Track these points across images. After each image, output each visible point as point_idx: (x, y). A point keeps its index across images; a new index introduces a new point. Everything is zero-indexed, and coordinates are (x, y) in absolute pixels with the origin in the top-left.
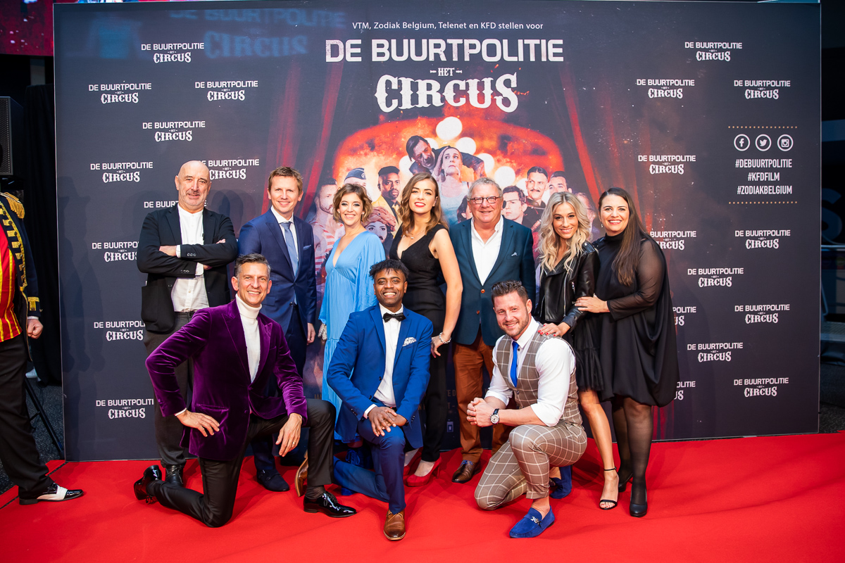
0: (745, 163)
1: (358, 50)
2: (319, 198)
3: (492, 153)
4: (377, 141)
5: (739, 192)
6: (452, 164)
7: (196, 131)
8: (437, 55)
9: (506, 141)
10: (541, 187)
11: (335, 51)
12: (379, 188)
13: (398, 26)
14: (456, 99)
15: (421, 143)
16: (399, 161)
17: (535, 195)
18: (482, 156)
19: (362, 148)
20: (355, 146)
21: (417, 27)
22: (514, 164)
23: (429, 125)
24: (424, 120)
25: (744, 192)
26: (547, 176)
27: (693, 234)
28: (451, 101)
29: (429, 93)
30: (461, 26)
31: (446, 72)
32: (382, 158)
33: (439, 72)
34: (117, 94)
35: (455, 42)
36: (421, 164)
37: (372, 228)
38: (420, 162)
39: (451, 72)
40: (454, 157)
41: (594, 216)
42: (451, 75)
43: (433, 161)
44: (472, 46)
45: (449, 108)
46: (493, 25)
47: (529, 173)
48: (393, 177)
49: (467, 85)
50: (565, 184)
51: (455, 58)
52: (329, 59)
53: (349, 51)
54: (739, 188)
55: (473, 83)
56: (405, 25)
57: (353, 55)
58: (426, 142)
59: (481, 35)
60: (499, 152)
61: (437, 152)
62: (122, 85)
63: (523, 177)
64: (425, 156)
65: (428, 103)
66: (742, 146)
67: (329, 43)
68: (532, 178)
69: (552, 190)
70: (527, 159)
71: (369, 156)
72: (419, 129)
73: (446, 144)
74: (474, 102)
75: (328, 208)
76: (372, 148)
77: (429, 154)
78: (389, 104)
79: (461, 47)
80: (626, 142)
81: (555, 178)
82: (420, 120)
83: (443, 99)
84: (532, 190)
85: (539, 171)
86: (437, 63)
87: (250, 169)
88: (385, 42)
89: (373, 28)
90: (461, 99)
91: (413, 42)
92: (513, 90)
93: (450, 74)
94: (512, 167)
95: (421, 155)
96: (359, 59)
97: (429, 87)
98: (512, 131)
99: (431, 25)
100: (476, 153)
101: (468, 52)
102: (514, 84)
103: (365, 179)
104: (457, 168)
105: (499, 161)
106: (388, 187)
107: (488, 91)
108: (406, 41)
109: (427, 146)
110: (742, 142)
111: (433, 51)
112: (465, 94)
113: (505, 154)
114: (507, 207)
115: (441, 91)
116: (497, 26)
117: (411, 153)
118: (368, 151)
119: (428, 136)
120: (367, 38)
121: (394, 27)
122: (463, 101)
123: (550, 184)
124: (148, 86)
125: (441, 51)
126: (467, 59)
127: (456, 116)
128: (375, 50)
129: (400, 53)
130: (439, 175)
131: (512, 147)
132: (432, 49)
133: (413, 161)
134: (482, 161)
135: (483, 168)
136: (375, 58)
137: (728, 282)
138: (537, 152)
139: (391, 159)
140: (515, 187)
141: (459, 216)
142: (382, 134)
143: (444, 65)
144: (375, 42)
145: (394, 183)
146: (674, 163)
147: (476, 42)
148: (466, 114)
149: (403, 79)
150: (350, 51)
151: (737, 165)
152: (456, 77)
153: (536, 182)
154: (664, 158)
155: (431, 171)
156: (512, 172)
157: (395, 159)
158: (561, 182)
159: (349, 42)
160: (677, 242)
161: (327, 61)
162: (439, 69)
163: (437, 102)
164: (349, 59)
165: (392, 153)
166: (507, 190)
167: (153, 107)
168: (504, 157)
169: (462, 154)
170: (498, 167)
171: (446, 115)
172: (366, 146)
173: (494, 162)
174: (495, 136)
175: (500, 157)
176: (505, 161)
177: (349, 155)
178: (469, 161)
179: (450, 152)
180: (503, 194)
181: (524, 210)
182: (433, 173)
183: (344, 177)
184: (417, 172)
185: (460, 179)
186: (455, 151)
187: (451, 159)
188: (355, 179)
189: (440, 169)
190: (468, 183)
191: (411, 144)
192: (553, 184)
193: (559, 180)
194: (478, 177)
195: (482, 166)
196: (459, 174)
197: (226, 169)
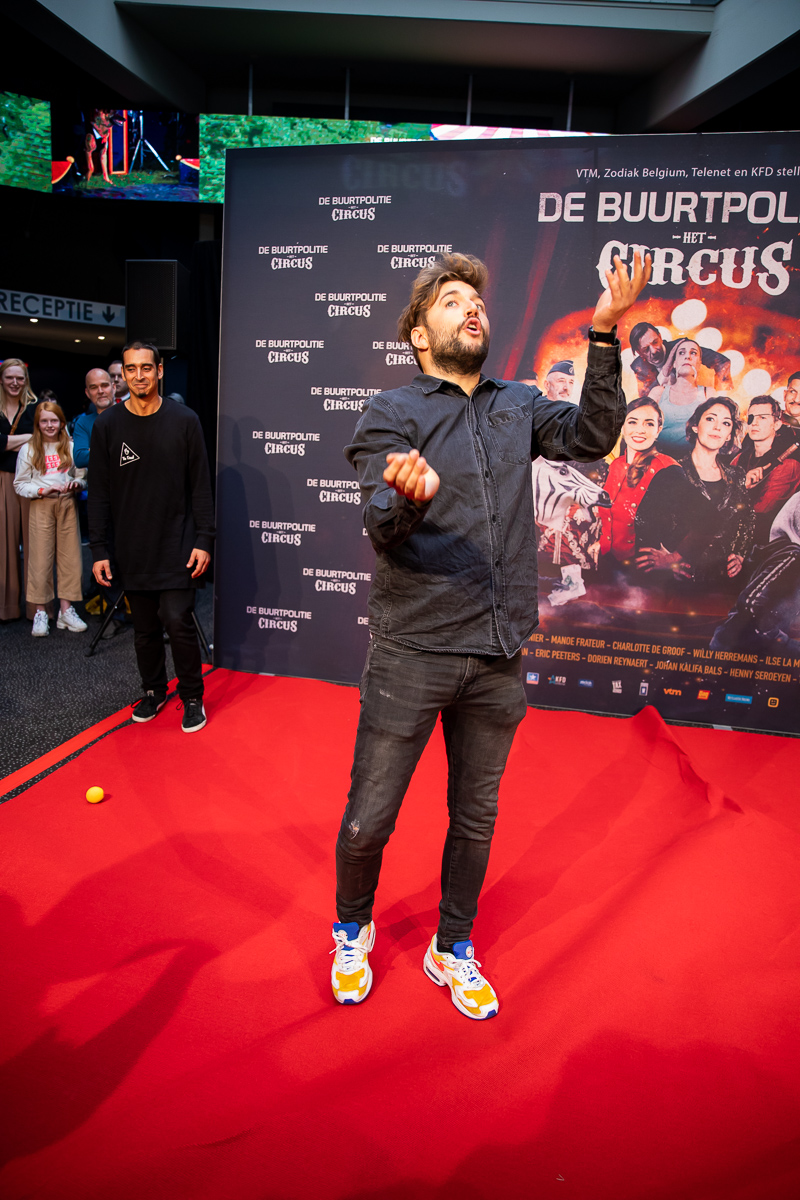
1: (580, 207)
3: (743, 350)
6: (687, 362)
7: (375, 306)
8: (684, 215)
9: (765, 335)
11: (550, 208)
13: (636, 174)
14: (703, 276)
15: (650, 332)
17: (796, 410)
18: (729, 354)
19: (573, 336)
20: (565, 332)
21: (662, 174)
22: (772, 367)
23: (663, 308)
24: (657, 303)
28: (696, 278)
29: (668, 266)
30: (722, 173)
31: (693, 237)
33: (685, 237)
34: (290, 258)
35: (711, 196)
36: (647, 360)
38: (645, 358)
39: (701, 239)
40: (691, 353)
42: (701, 242)
43: (661, 357)
44: (735, 202)
45: (693, 287)
46: (768, 171)
47: (790, 380)
49: (721, 256)
51: (709, 219)
52: (542, 218)
53: (567, 208)
55: (730, 254)
56: (646, 172)
57: (574, 213)
58: (656, 331)
59: (748, 186)
60: (752, 349)
61: (670, 345)
62: (295, 247)
63: (782, 385)
64: (653, 350)
65: (665, 280)
67: (544, 196)
68: (794, 387)
70: (791, 361)
71: (581, 346)
72: (650, 313)
73: (682, 335)
74: (727, 280)
77: (658, 347)
79: (719, 203)
82: (652, 302)
83: (686, 275)
84: (792, 403)
86: (684, 225)
88: (616, 196)
89: (602, 176)
90: (710, 275)
91: (654, 195)
92: (785, 264)
93: (699, 240)
94: (769, 370)
96: (580, 219)
97: (669, 258)
98: (774, 321)
99: (682, 173)
100: (721, 349)
101: (727, 209)
102: (787, 257)
103: (573, 374)
104: (694, 368)
105: (751, 361)
107: (748, 265)
108: (644, 195)
109: (657, 337)
111: (679, 208)
112: (716, 268)
113: (761, 354)
114: (754, 423)
115: (684, 264)
116: (775, 172)
117: (636, 345)
119: (659, 324)
120: (593, 189)
121: (630, 175)
122: (712, 278)
124: (324, 249)
125: (690, 209)
126: (725, 219)
127: (700, 299)
128: (603, 207)
129: (635, 211)
130: (668, 375)
131: (773, 343)
132: (680, 205)
133: (637, 355)
134: (728, 360)
135: (729, 369)
136: (601, 218)
140: (769, 397)
141: (689, 430)
143: (692, 228)
144: (603, 196)
147: (741, 196)
148: (715, 296)
149: (635, 247)
150: (570, 207)
152: (708, 244)
153: (798, 393)
155: (659, 369)
156: (767, 377)
159: (571, 196)
161: (540, 220)
162: (685, 234)
163: (677, 278)
164: (568, 218)
166: (756, 401)
167: (328, 275)
168: (760, 356)
169: (703, 350)
170: (749, 370)
171: (687, 296)
172: (578, 332)
173: (743, 362)
174: (750, 327)
175: (753, 356)
176: (759, 362)
177: (556, 343)
178: (711, 359)
179: (687, 346)
180: (751, 405)
181: (776, 429)
182: (661, 373)
183: (547, 371)
184: (640, 370)
185: (695, 382)
186: (693, 345)
187: (687, 355)
188: (561, 375)
189: (670, 367)
190: (706, 388)
191: (637, 332)
194: (720, 381)
195: (727, 367)
196: (696, 376)
197: (406, 353)
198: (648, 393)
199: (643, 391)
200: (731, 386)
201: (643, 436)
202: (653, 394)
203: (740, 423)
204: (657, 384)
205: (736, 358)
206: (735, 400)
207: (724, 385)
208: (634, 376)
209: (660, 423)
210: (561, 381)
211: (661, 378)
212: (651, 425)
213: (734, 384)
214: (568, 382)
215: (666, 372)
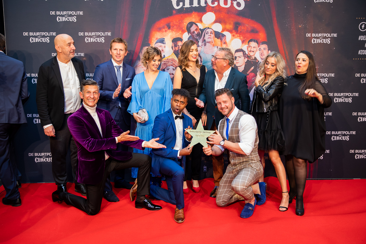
0: (364, 38)
2: (142, 53)
3: (230, 31)
4: (171, 24)
5: (359, 53)
6: (209, 37)
7: (78, 17)
9: (238, 25)
10: (255, 49)
12: (172, 49)
15: (194, 25)
16: (183, 35)
17: (252, 54)
18: (225, 33)
19: (164, 28)
20: (160, 27)
22: (242, 38)
23: (198, 16)
24: (196, 14)
25: (362, 53)
26: (258, 44)
27: (333, 75)
32: (174, 33)
36: (194, 37)
37: (168, 69)
38: (193, 36)
40: (211, 33)
43: (199, 35)
45: (209, 7)
47: (249, 42)
48: (179, 43)
50: (267, 48)
54: (360, 51)
58: (197, 25)
60: (234, 31)
61: (202, 31)
63: (246, 44)
64: (196, 33)
66: (363, 28)
68: (250, 45)
69: (260, 51)
70: (248, 35)
71: (167, 32)
72: (193, 18)
73: (207, 26)
76: (169, 28)
77: (198, 31)
78: (178, 5)
80: (300, 26)
81: (262, 45)
82: (194, 13)
84: (250, 51)
85: (254, 41)
87: (106, 38)
90: (215, 2)
94: (240, 39)
95: (194, 32)
98: (241, 20)
100: (222, 31)
103: (165, 44)
104: (212, 39)
105: (233, 36)
106: (177, 48)
109: (197, 27)
110: (363, 26)
113: (237, 32)
114: (237, 60)
117: (189, 30)
118: (167, 29)
119: (198, 22)
123: (259, 48)
127: (212, 12)
130: (203, 42)
131: (241, 28)
133: (190, 35)
134: (225, 36)
137: (350, 100)
138: (254, 31)
139: (178, 34)
140: (241, 49)
142: (174, 20)
145: (180, 47)
146: (325, 38)
148: (217, 10)
151: (359, 39)
153: (252, 47)
154: (320, 35)
155: (199, 40)
156: (240, 41)
157: (181, 34)
160: (324, 79)
165: (179, 30)
166: (237, 51)
168: (237, 34)
169: (215, 32)
170: (233, 39)
171: (207, 11)
172: (166, 26)
173: (231, 36)
174: (232, 23)
175: (234, 34)
176: (237, 36)
177: (157, 31)
178: (218, 35)
179: (209, 30)
180: (235, 53)
181: (245, 62)
182: (200, 42)
183: (154, 43)
185: (213, 45)
186: (211, 30)
187: (209, 34)
188: (160, 44)
189: (203, 39)
190: (217, 47)
191: (189, 26)
192: (261, 48)
193: (264, 46)
194: (223, 44)
195: (225, 38)
196: (213, 42)
197: (94, 37)
204: (199, 46)
205: (228, 34)
209: (201, 62)
210: (160, 46)
211: (200, 44)
214: (163, 47)
215: (202, 41)
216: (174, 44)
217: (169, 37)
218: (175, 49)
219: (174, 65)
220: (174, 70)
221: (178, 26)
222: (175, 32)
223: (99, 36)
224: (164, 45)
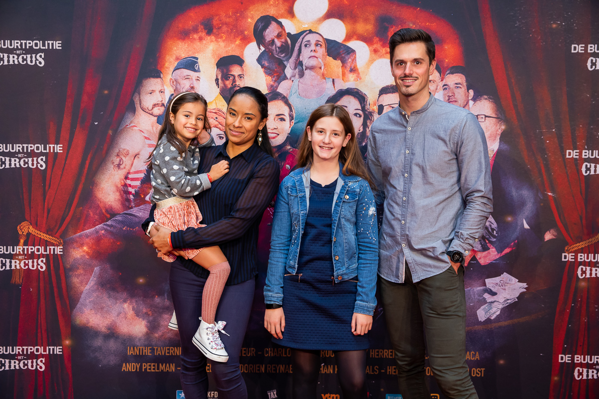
2: (139, 94)
3: (367, 40)
4: (215, 22)
6: (313, 54)
9: (386, 25)
12: (217, 84)
15: (273, 25)
16: (243, 49)
18: (354, 44)
19: (195, 30)
20: (186, 27)
23: (284, 1)
26: (440, 73)
32: (222, 44)
36: (272, 54)
38: (271, 51)
40: (317, 45)
41: (503, 127)
43: (287, 50)
48: (236, 71)
50: (465, 84)
58: (280, 24)
60: (376, 39)
61: (294, 38)
64: (278, 43)
69: (446, 92)
71: (204, 42)
72: (271, 6)
73: (306, 27)
75: (150, 108)
76: (210, 29)
77: (283, 40)
80: (554, 26)
81: (451, 75)
87: (49, 54)
95: (273, 42)
98: (395, 10)
100: (345, 40)
103: (198, 71)
104: (320, 60)
105: (375, 51)
106: (229, 83)
109: (280, 30)
113: (384, 42)
117: (259, 37)
118: (203, 34)
119: (282, 17)
123: (444, 83)
130: (295, 68)
133: (263, 49)
134: (353, 51)
135: (354, 60)
139: (233, 45)
142: (222, 12)
145: (237, 79)
155: (285, 63)
157: (239, 46)
158: (459, 81)
165: (235, 37)
166: (384, 91)
169: (328, 42)
170: (374, 60)
172: (201, 27)
173: (368, 52)
174: (372, 17)
175: (377, 46)
176: (384, 52)
177: (179, 39)
178: (336, 50)
179: (312, 38)
180: (379, 95)
182: (288, 66)
183: (172, 69)
184: (267, 64)
185: (323, 75)
186: (317, 37)
187: (313, 47)
188: (186, 72)
189: (297, 60)
190: (333, 80)
191: (260, 26)
192: (449, 83)
193: (457, 78)
194: (347, 72)
195: (353, 58)
196: (322, 68)
197: (18, 52)
198: (277, 87)
199: (272, 86)
200: (359, 77)
201: (275, 131)
202: (282, 88)
203: (371, 114)
204: (285, 78)
205: (361, 49)
206: (364, 90)
207: (351, 77)
208: (261, 70)
209: (291, 118)
210: (187, 78)
211: (289, 71)
212: (283, 120)
213: (361, 75)
214: (194, 79)
215: (293, 66)
216: (222, 72)
217: (210, 55)
218: (224, 84)
219: (220, 126)
220: (220, 137)
221: (232, 27)
222: (224, 41)
223: (31, 51)
224: (196, 74)
